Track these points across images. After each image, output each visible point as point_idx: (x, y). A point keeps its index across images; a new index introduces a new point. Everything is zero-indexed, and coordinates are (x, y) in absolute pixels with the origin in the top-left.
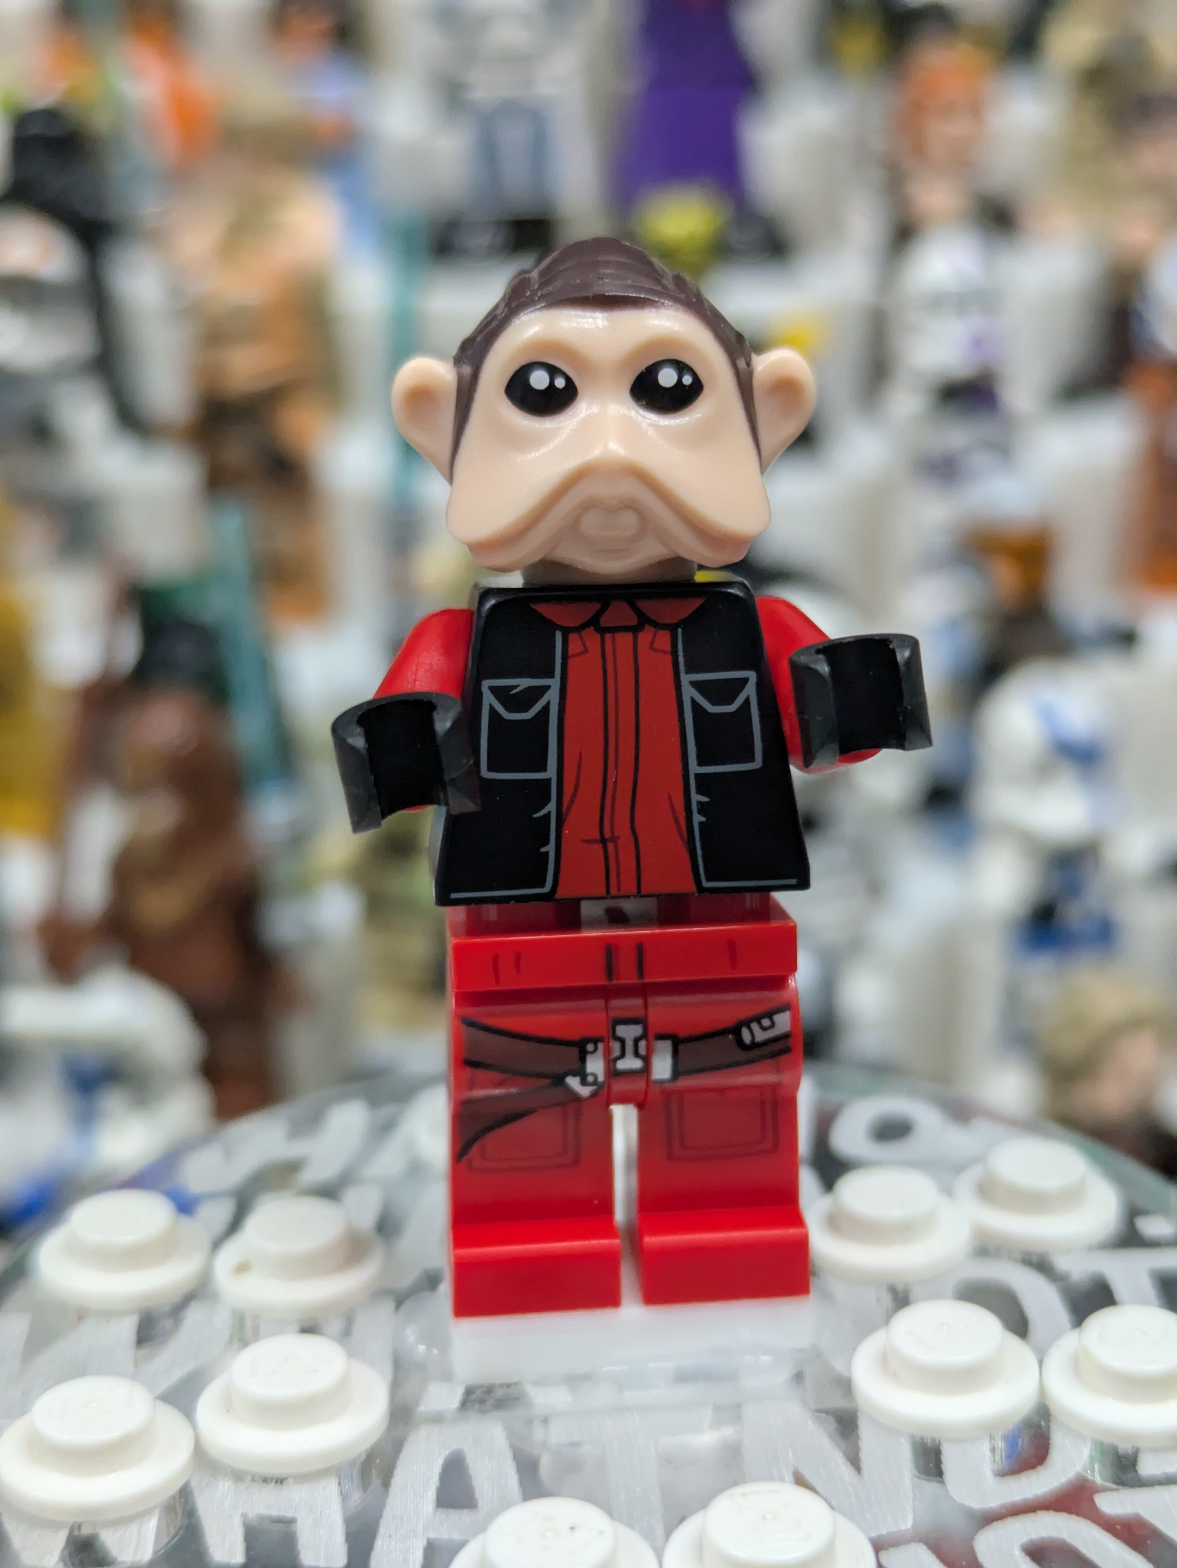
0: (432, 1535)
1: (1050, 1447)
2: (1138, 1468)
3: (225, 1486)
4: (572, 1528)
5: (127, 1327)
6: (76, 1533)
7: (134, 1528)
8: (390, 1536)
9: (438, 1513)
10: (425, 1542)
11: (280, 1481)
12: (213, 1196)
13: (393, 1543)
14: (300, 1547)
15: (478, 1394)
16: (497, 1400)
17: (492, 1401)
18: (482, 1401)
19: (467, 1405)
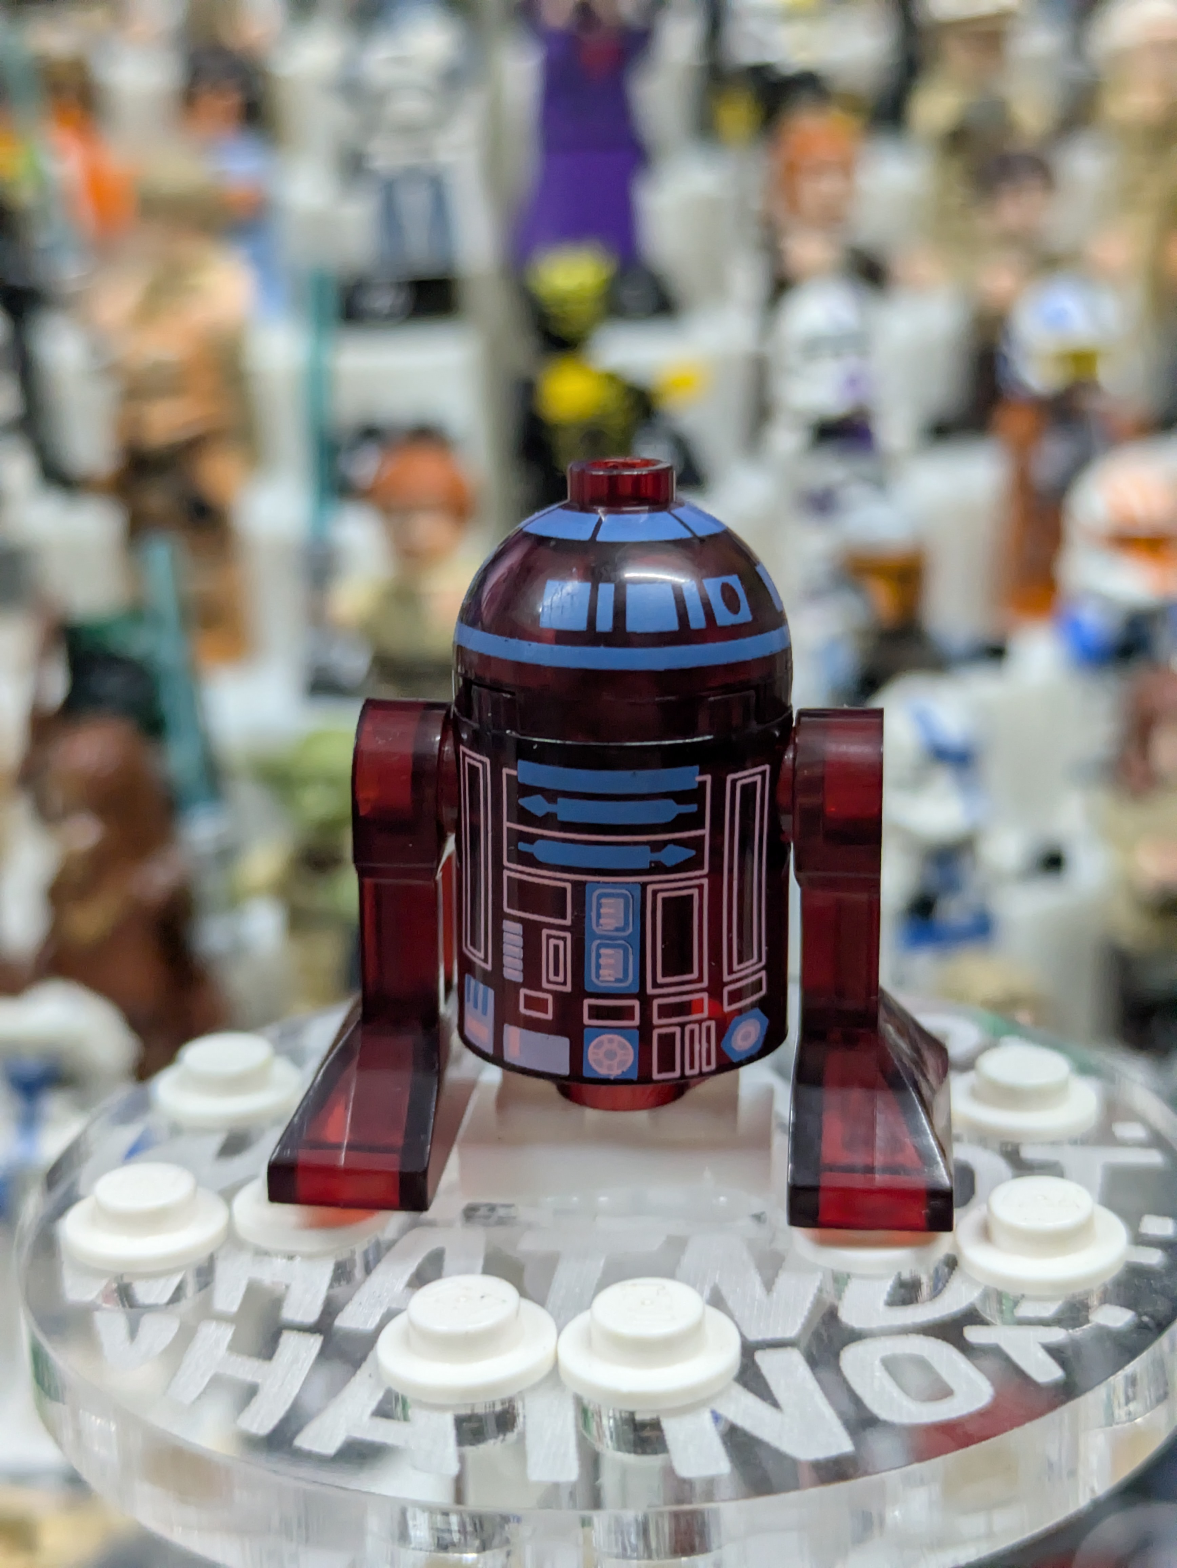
0: (394, 1306)
1: (945, 1289)
2: (1015, 1311)
3: (246, 1258)
4: (482, 1297)
5: (216, 1142)
7: (162, 1282)
8: (360, 1304)
9: (405, 1291)
10: (386, 1309)
11: (291, 1258)
13: (361, 1308)
14: (285, 1305)
15: (483, 1211)
16: (498, 1218)
17: (494, 1218)
18: (485, 1217)
19: (472, 1219)
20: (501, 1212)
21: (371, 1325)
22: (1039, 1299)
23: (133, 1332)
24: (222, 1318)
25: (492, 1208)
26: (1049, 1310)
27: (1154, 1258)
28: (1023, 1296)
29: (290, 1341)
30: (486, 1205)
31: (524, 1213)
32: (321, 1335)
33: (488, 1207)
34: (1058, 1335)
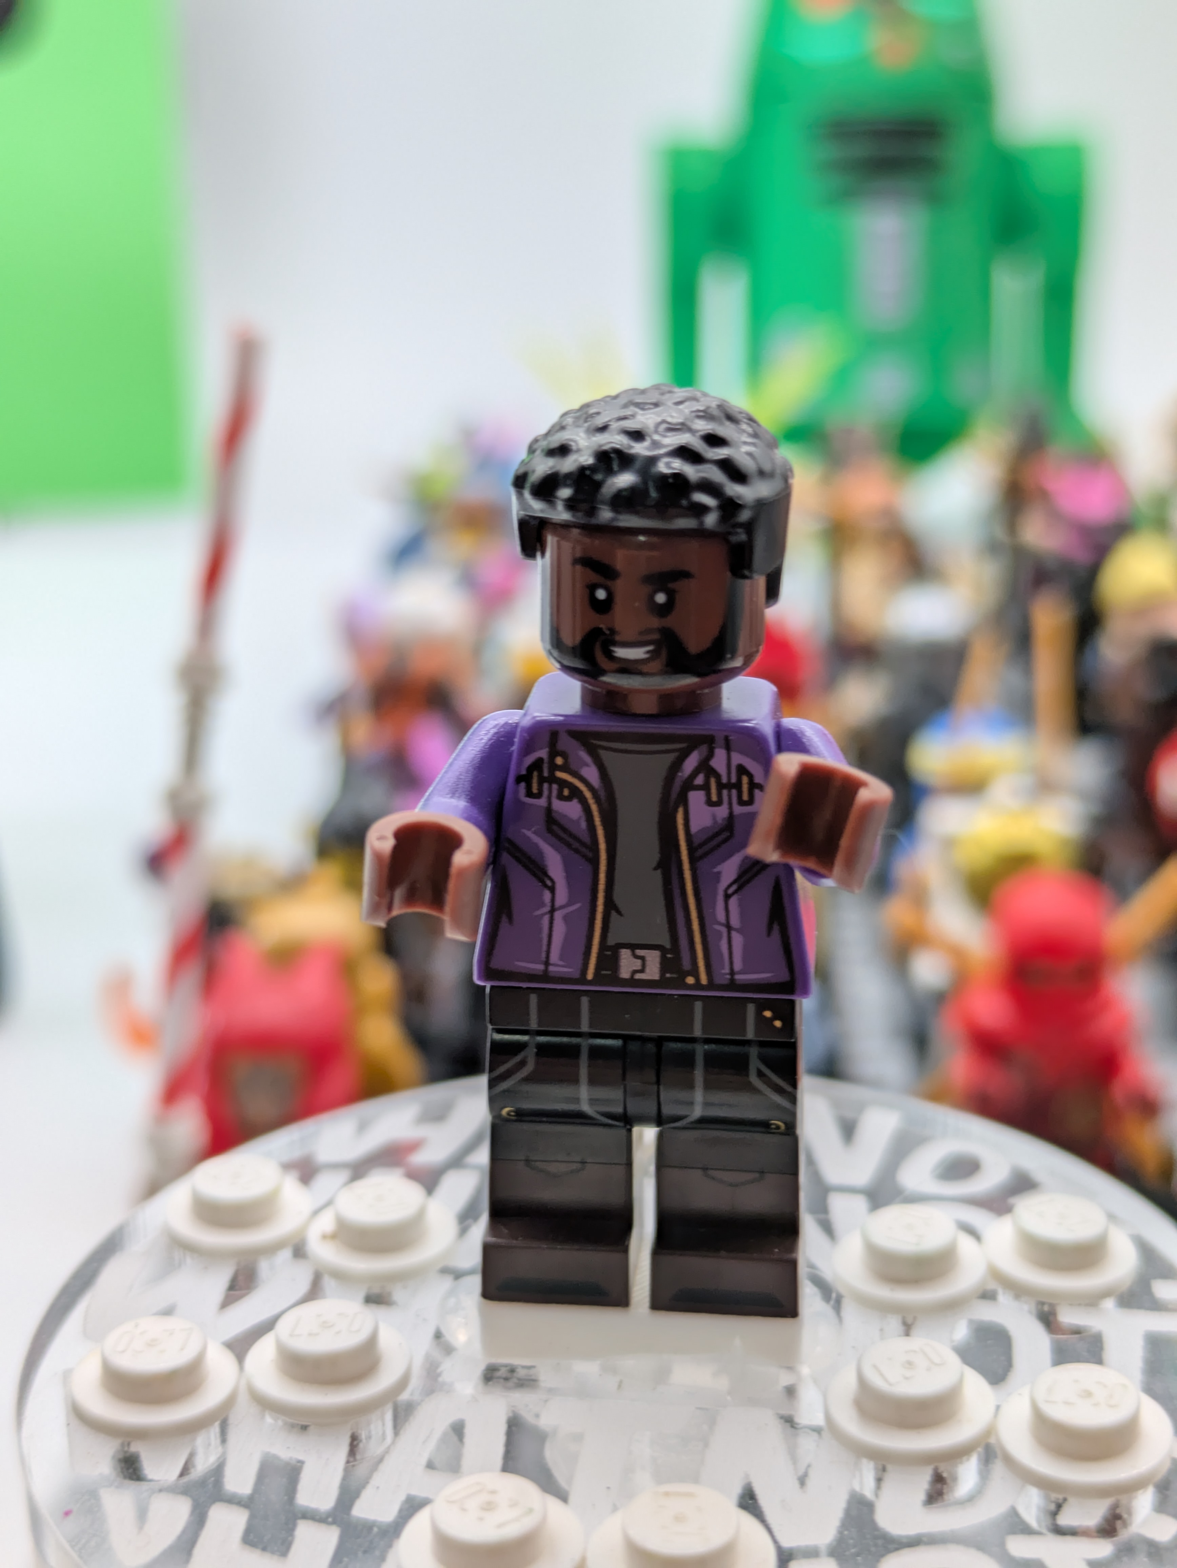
0: (415, 1492)
2: (1057, 1518)
5: (224, 1278)
6: (126, 1449)
9: (424, 1474)
10: (405, 1496)
12: (335, 1166)
13: (378, 1496)
14: (299, 1486)
15: (503, 1372)
16: (519, 1379)
17: (515, 1380)
18: (506, 1379)
19: (490, 1383)
20: (521, 1373)
21: (389, 1515)
23: (142, 1515)
24: (233, 1500)
25: (512, 1370)
26: (1095, 1518)
28: (1065, 1500)
29: (304, 1531)
30: (506, 1366)
31: (546, 1377)
32: (339, 1526)
33: (508, 1368)
34: (1103, 1549)
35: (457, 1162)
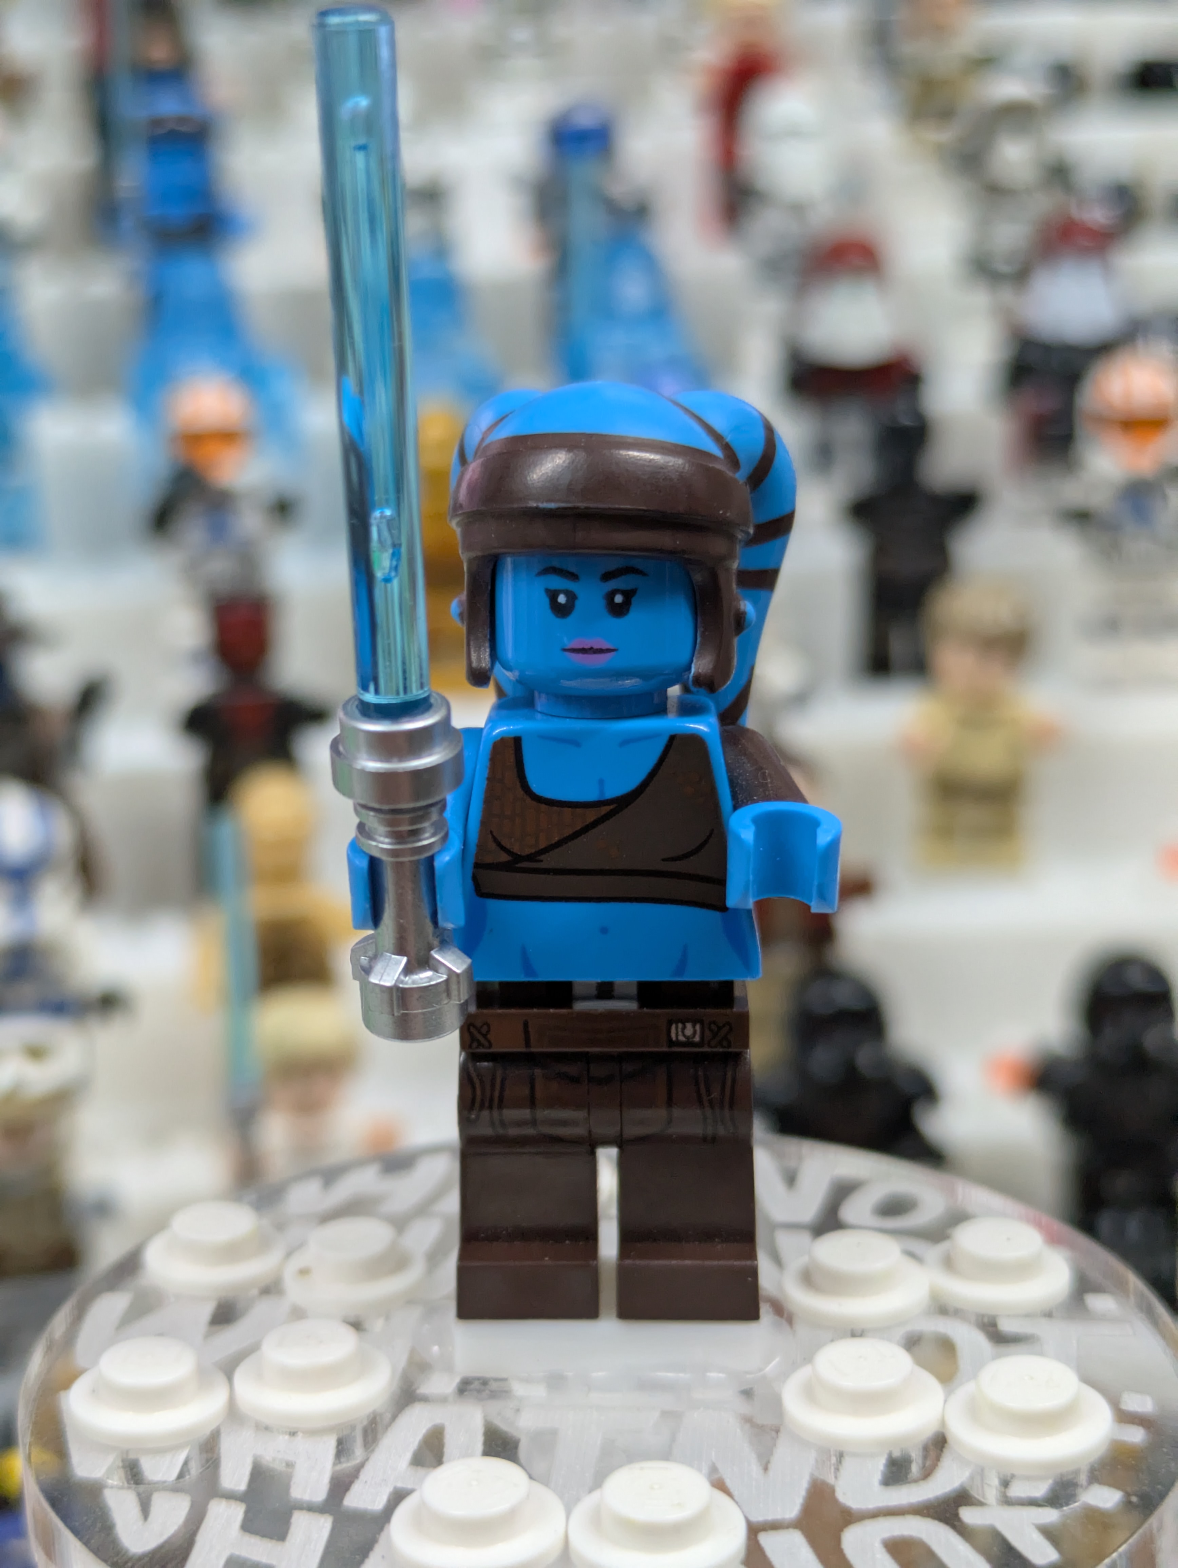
0: (400, 1485)
1: (937, 1468)
2: (1007, 1490)
3: (248, 1434)
5: (207, 1310)
6: (125, 1456)
7: (168, 1458)
8: (366, 1482)
9: (409, 1469)
10: (392, 1491)
12: (305, 1216)
13: (368, 1488)
14: (292, 1483)
15: (476, 1385)
16: (492, 1391)
17: (487, 1392)
18: (479, 1391)
19: (466, 1393)
20: (494, 1386)
21: (378, 1504)
22: (1028, 1478)
23: (145, 1511)
24: (230, 1496)
25: (485, 1382)
26: (1040, 1490)
27: (1136, 1436)
28: (1013, 1476)
29: (301, 1522)
30: (480, 1378)
31: (518, 1388)
32: (331, 1514)
33: (481, 1381)
34: (1050, 1516)
35: (422, 1210)
